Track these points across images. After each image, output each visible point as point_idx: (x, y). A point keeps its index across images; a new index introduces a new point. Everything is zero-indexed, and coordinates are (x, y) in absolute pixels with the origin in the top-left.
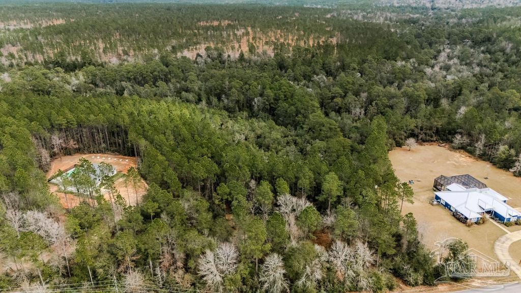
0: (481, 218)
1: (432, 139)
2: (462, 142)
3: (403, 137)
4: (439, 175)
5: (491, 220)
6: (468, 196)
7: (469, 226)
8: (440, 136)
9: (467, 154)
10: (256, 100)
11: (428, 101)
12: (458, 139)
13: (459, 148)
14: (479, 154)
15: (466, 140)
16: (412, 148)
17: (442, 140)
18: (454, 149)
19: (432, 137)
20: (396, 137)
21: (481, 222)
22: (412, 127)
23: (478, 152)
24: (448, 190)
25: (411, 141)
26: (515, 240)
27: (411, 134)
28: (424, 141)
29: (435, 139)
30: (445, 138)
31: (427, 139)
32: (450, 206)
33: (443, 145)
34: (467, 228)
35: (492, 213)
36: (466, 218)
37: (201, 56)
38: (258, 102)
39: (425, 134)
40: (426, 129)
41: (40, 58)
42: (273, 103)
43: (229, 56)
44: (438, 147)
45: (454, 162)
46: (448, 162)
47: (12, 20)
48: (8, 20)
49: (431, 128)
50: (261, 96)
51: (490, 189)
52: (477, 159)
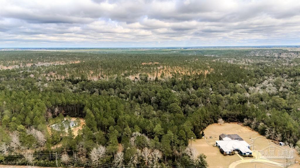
0: (232, 152)
2: (248, 122)
5: (238, 154)
7: (225, 155)
8: (239, 119)
9: (250, 128)
12: (246, 121)
16: (222, 124)
17: (240, 121)
18: (245, 125)
19: (235, 119)
21: (232, 154)
24: (223, 140)
25: (221, 120)
26: (244, 162)
27: (224, 117)
29: (236, 121)
31: (232, 120)
32: (220, 147)
33: (240, 123)
35: (239, 151)
36: (224, 152)
37: (137, 78)
38: (153, 99)
39: (232, 118)
40: (233, 115)
41: (63, 78)
42: (160, 100)
43: (150, 79)
44: (237, 124)
45: (240, 131)
46: (237, 131)
47: (57, 61)
48: (55, 61)
49: (235, 115)
50: (156, 96)
51: (244, 141)
52: (253, 130)
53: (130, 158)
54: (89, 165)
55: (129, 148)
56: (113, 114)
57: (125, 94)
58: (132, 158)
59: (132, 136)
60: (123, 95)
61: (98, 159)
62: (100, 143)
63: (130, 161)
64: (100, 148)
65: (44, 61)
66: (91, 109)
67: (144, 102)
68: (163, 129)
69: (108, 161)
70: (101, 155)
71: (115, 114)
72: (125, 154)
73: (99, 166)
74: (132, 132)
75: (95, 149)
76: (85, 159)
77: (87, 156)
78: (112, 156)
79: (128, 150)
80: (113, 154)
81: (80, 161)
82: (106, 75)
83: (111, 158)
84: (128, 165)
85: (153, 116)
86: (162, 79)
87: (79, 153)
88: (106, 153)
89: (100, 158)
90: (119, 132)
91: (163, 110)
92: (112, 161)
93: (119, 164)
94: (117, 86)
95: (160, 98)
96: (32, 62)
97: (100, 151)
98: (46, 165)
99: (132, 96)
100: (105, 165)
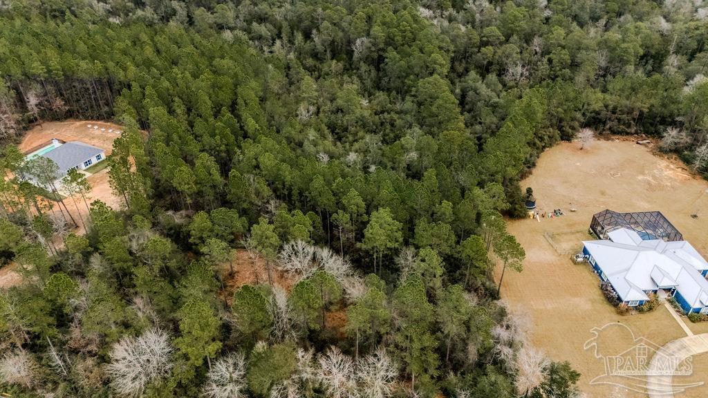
0: (648, 301)
1: (629, 131)
2: (677, 141)
3: (576, 124)
4: (602, 208)
5: (668, 305)
6: (636, 257)
7: (621, 313)
8: (644, 127)
9: (681, 163)
10: (358, 42)
11: (644, 59)
12: (671, 136)
13: (671, 151)
14: (699, 168)
15: (685, 138)
16: (587, 145)
17: (647, 133)
18: (662, 152)
19: (629, 126)
20: (564, 123)
21: (645, 308)
22: (597, 106)
23: (697, 164)
24: (610, 239)
25: (588, 133)
26: (697, 350)
27: (594, 118)
28: (614, 133)
29: (633, 131)
30: (653, 129)
31: (620, 130)
32: (601, 272)
33: (645, 142)
34: (617, 317)
35: (672, 293)
36: (619, 299)
38: (360, 45)
39: (619, 120)
40: (622, 112)
42: (384, 50)
44: (635, 145)
45: (650, 179)
46: (640, 177)
49: (630, 112)
50: (368, 35)
51: (687, 244)
52: (694, 176)
56: (218, 137)
57: (268, 25)
60: (263, 29)
67: (329, 55)
85: (360, 123)
91: (394, 93)
95: (382, 46)
99: (292, 29)
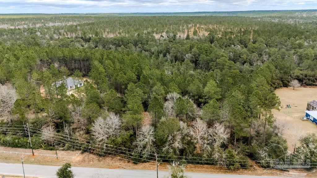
3: (289, 80)
19: (314, 82)
20: (283, 80)
22: (298, 74)
25: (296, 82)
27: (297, 79)
28: (307, 85)
31: (310, 83)
37: (163, 37)
38: (188, 56)
39: (309, 80)
40: (310, 76)
41: (74, 35)
43: (180, 36)
47: (70, 22)
48: (68, 22)
49: (313, 76)
50: (191, 52)
53: (167, 138)
54: (90, 147)
55: (163, 119)
58: (170, 138)
59: (166, 100)
60: (147, 53)
61: (107, 138)
62: (110, 109)
63: (168, 143)
64: (110, 118)
65: (56, 22)
66: (101, 62)
68: (219, 89)
69: (125, 142)
70: (111, 130)
71: (137, 69)
72: (157, 130)
73: (109, 150)
74: (167, 93)
75: (100, 119)
76: (85, 136)
77: (88, 132)
78: (131, 132)
79: (162, 123)
80: (134, 128)
81: (75, 140)
82: (125, 33)
83: (131, 136)
84: (162, 150)
86: (195, 37)
87: (74, 126)
88: (121, 128)
89: (110, 135)
90: (144, 93)
92: (132, 142)
93: (144, 147)
94: (138, 43)
95: (197, 56)
96: (43, 23)
97: (110, 123)
98: (16, 144)
100: (120, 149)
